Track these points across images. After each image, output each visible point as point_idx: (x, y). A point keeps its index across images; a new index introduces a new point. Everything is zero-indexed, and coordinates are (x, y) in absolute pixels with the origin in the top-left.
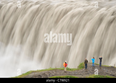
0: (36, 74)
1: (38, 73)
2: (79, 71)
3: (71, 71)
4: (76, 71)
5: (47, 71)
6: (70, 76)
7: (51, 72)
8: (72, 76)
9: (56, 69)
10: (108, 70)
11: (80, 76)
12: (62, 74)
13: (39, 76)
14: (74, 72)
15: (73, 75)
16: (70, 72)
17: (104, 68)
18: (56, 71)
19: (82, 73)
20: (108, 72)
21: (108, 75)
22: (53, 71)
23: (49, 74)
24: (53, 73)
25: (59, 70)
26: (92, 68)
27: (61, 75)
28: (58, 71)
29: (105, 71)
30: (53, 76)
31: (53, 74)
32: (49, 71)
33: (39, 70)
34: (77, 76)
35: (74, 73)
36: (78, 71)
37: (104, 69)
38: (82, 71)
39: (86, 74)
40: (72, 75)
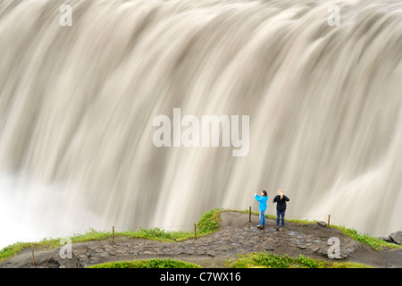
0: (37, 253)
1: (45, 251)
2: (199, 242)
3: (168, 242)
4: (187, 242)
5: (79, 244)
6: (167, 259)
7: (93, 246)
8: (174, 259)
9: (113, 236)
10: (305, 236)
11: (203, 258)
12: (135, 252)
13: (51, 261)
14: (180, 247)
15: (177, 256)
16: (165, 247)
17: (290, 230)
18: (112, 243)
19: (211, 249)
20: (305, 242)
21: (306, 255)
22: (103, 242)
23: (88, 254)
24: (104, 249)
25: (124, 239)
26: (246, 228)
27: (132, 259)
28: (122, 241)
29: (296, 238)
30: (102, 260)
31: (104, 254)
32: (87, 244)
33: (48, 239)
34: (192, 259)
35: (181, 250)
36: (196, 242)
37: (292, 233)
38: (209, 240)
39: (225, 251)
40: (173, 256)
